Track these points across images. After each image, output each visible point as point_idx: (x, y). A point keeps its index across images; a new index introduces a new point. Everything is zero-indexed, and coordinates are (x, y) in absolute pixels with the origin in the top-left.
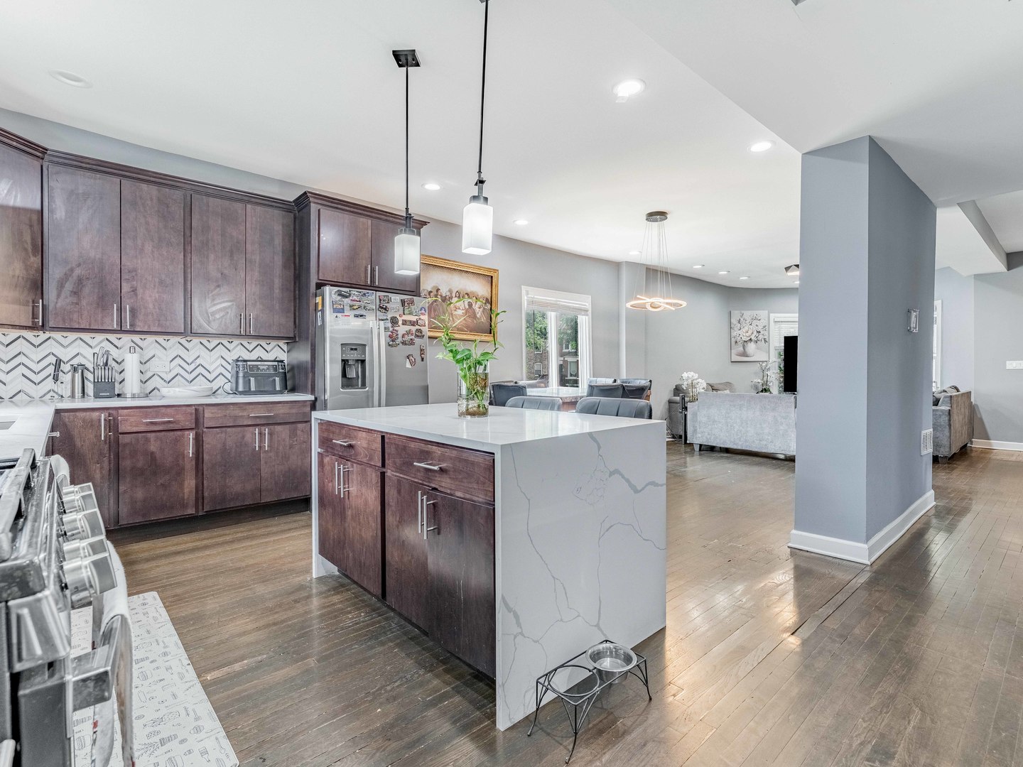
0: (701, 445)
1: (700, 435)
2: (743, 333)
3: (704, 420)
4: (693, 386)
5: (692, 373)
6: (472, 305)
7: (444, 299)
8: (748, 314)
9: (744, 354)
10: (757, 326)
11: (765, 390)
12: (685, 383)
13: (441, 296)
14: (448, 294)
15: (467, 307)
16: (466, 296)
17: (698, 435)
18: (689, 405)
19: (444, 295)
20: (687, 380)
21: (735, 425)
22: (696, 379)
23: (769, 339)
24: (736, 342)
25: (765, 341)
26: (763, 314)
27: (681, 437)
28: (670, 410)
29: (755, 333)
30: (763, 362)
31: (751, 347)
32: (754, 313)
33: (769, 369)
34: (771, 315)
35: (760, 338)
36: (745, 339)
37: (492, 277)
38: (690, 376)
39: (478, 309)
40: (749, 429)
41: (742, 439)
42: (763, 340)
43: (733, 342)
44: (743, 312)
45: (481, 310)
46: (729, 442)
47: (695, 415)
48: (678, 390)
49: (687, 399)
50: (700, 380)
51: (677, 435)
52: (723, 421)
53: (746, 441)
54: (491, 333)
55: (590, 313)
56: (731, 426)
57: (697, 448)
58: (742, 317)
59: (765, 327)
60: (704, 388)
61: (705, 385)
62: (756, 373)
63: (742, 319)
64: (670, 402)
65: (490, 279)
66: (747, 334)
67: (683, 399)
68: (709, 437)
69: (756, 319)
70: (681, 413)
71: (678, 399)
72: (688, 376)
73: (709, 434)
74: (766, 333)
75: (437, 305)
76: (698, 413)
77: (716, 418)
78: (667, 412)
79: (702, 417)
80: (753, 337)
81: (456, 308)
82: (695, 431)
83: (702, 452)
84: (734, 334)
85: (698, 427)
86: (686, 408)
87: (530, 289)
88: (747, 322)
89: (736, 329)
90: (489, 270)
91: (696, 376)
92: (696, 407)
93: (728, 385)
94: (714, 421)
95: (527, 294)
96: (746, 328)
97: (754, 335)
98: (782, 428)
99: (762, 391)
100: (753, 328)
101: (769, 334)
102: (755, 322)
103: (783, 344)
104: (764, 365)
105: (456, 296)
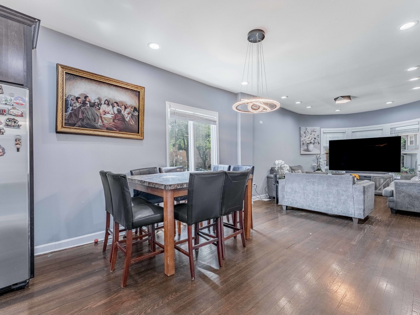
0: (287, 206)
1: (286, 200)
2: (306, 139)
3: (289, 190)
4: (281, 168)
5: (281, 161)
6: (121, 111)
7: (93, 105)
8: (309, 129)
9: (308, 150)
10: (314, 135)
11: (319, 170)
12: (277, 167)
13: (90, 102)
14: (97, 101)
15: (116, 112)
16: (115, 105)
17: (285, 200)
18: (280, 181)
19: (93, 101)
20: (278, 165)
21: (309, 195)
22: (283, 164)
23: (320, 142)
24: (303, 144)
25: (319, 143)
26: (317, 128)
27: (274, 198)
28: (268, 182)
29: (313, 139)
30: (318, 154)
31: (311, 147)
32: (312, 128)
33: (320, 158)
34: (321, 129)
35: (316, 142)
36: (308, 142)
37: (139, 92)
38: (280, 162)
39: (127, 115)
40: (319, 198)
41: (314, 204)
42: (317, 142)
43: (301, 144)
44: (307, 127)
45: (130, 115)
46: (305, 206)
47: (283, 187)
48: (272, 171)
49: (278, 176)
50: (285, 165)
51: (272, 197)
52: (302, 192)
53: (317, 205)
54: (138, 133)
55: (217, 123)
56: (307, 195)
57: (284, 208)
58: (306, 130)
59: (318, 135)
60: (287, 170)
61: (288, 168)
62: (313, 160)
63: (306, 131)
64: (268, 178)
65: (138, 93)
66: (309, 140)
67: (276, 176)
68: (292, 201)
69: (314, 131)
70: (275, 184)
71: (272, 176)
72: (279, 162)
73: (292, 200)
74: (319, 139)
75: (86, 109)
76: (285, 186)
77: (297, 190)
78: (266, 183)
79: (288, 188)
80: (312, 141)
81: (105, 113)
82: (283, 197)
83: (288, 211)
84: (302, 139)
85: (285, 195)
86: (278, 182)
87: (172, 104)
88: (309, 133)
89: (303, 137)
90: (137, 87)
91: (283, 162)
92: (284, 183)
93: (300, 167)
94: (296, 192)
95: (170, 107)
96: (309, 136)
97: (312, 140)
98: (343, 198)
99: (317, 170)
100: (312, 136)
101: (320, 139)
102: (313, 133)
103: (329, 145)
104: (318, 156)
105: (105, 103)
